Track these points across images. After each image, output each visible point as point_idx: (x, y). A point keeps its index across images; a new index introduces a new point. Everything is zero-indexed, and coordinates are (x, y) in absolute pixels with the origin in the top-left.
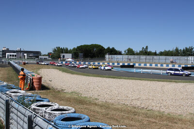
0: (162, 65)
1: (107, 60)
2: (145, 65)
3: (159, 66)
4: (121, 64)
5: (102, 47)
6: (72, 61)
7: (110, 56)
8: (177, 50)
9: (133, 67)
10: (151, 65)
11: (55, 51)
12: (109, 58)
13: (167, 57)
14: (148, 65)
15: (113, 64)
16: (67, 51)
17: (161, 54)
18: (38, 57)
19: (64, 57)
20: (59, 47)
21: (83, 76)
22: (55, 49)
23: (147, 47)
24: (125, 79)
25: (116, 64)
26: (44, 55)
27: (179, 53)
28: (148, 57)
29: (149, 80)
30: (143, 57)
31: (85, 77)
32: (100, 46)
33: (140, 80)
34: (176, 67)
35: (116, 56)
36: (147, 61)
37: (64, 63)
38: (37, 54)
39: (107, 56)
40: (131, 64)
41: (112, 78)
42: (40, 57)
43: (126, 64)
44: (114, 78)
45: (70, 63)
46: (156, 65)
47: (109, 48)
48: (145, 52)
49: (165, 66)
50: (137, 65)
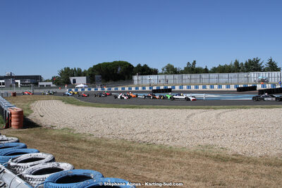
0: (212, 87)
1: (136, 82)
2: (189, 87)
3: (208, 88)
4: (155, 88)
5: (130, 65)
6: (85, 87)
7: (140, 77)
8: (237, 63)
9: (169, 90)
10: (197, 87)
11: (62, 73)
12: (138, 80)
13: (221, 75)
14: (193, 88)
15: (144, 88)
16: (79, 73)
17: (215, 70)
18: (37, 84)
19: (74, 81)
20: (68, 68)
21: (91, 108)
22: (62, 71)
23: (194, 62)
24: (147, 108)
25: (147, 89)
26: (46, 81)
27: (240, 68)
28: (194, 76)
29: (179, 108)
30: (186, 77)
31: (94, 108)
32: (126, 63)
33: (167, 108)
34: (233, 88)
35: (148, 77)
36: (193, 81)
37: (73, 90)
38: (35, 80)
39: (135, 78)
40: (170, 87)
41: (130, 107)
42: (40, 84)
43: (162, 88)
44: (133, 108)
45: (83, 89)
46: (204, 87)
47: (139, 66)
48: (192, 70)
49: (216, 87)
50: (177, 88)
